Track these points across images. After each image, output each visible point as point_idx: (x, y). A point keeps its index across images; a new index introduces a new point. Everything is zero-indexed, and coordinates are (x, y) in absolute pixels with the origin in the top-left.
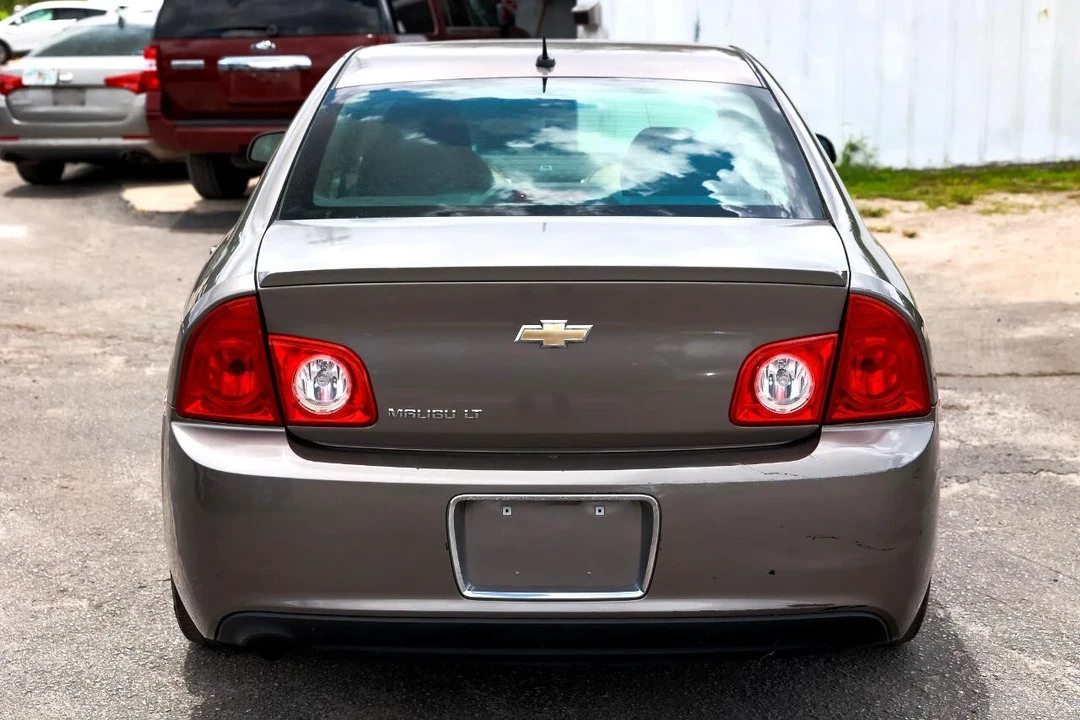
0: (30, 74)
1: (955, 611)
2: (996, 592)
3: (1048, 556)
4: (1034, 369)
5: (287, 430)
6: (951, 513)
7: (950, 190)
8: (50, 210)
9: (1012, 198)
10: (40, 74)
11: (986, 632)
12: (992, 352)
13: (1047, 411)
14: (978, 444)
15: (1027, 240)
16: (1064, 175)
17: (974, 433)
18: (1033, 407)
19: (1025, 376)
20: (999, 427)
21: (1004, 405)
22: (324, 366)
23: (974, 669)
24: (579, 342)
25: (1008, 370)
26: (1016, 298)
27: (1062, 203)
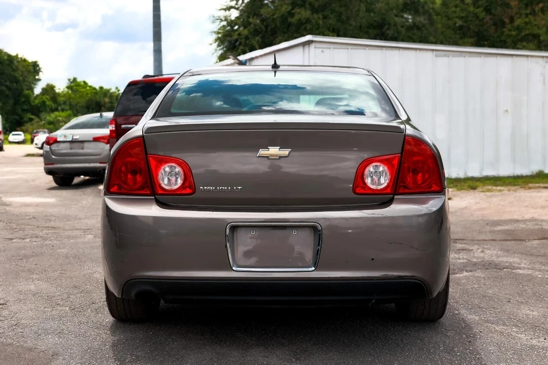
0: (60, 136)
1: (463, 312)
2: (482, 305)
3: (506, 294)
4: (503, 238)
5: (155, 197)
6: (463, 281)
7: (466, 184)
8: (66, 194)
9: (494, 188)
10: (65, 136)
11: (477, 318)
12: (484, 233)
13: (508, 251)
14: (476, 261)
15: (501, 200)
16: (518, 180)
17: (474, 257)
18: (501, 250)
19: (499, 240)
20: (486, 256)
21: (488, 249)
22: (171, 167)
23: (471, 329)
24: (286, 157)
25: (491, 238)
26: (496, 218)
27: (518, 189)
